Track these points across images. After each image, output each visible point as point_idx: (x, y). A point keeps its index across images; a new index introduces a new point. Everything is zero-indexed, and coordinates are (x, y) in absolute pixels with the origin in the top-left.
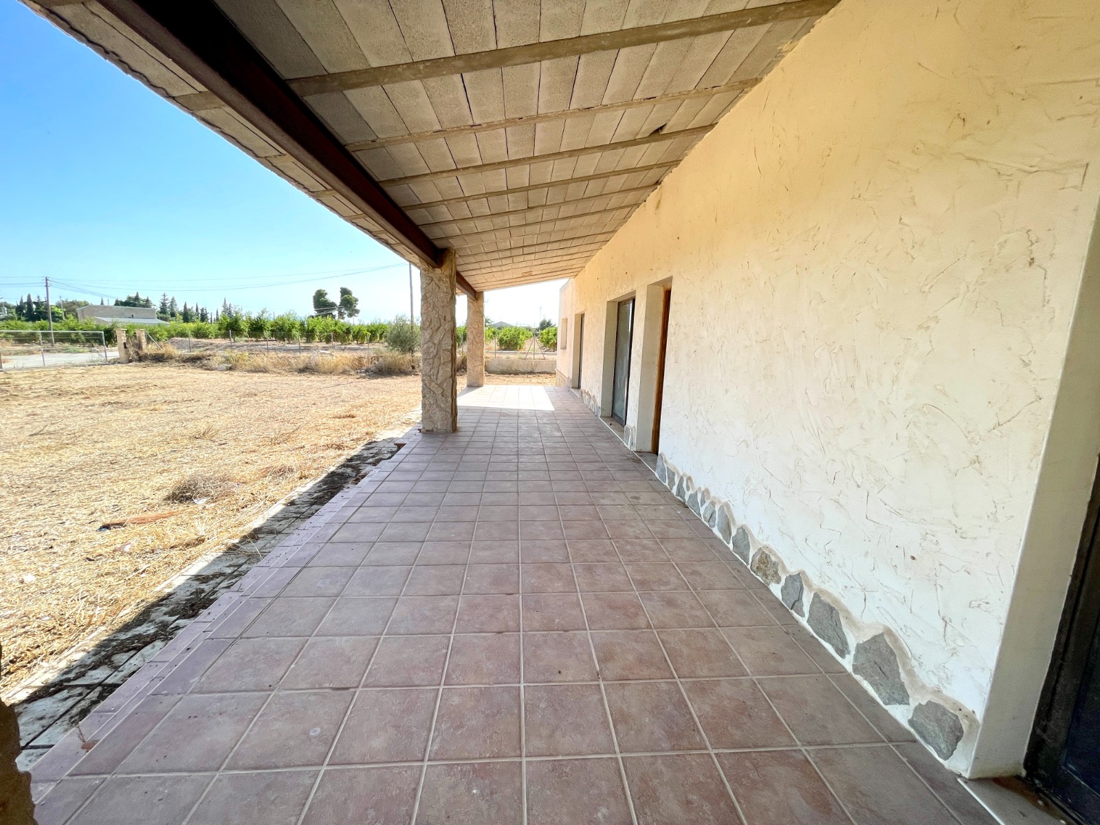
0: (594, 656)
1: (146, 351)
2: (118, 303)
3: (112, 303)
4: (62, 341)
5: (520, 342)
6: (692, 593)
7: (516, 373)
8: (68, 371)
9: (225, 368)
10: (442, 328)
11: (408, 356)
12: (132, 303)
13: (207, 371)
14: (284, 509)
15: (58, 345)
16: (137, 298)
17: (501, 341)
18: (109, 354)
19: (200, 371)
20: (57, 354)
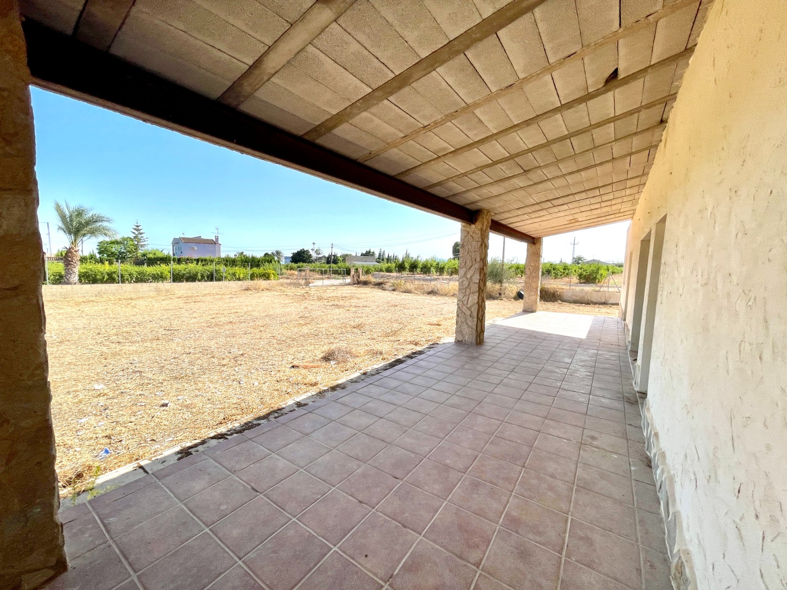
0: (404, 560)
1: (361, 279)
2: (361, 255)
3: (360, 255)
4: (335, 274)
5: (598, 277)
6: (561, 558)
7: (588, 303)
8: (330, 288)
9: (391, 289)
10: (473, 267)
11: (497, 286)
12: (368, 254)
13: (383, 291)
14: (359, 376)
15: (333, 276)
16: (370, 251)
17: (580, 276)
18: (347, 280)
19: (380, 290)
20: (332, 280)
